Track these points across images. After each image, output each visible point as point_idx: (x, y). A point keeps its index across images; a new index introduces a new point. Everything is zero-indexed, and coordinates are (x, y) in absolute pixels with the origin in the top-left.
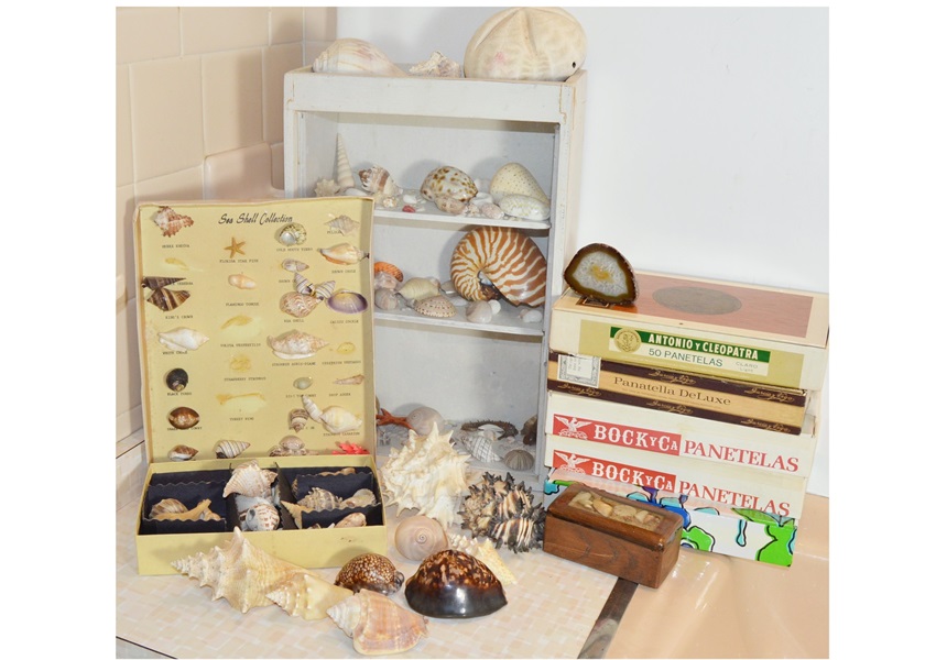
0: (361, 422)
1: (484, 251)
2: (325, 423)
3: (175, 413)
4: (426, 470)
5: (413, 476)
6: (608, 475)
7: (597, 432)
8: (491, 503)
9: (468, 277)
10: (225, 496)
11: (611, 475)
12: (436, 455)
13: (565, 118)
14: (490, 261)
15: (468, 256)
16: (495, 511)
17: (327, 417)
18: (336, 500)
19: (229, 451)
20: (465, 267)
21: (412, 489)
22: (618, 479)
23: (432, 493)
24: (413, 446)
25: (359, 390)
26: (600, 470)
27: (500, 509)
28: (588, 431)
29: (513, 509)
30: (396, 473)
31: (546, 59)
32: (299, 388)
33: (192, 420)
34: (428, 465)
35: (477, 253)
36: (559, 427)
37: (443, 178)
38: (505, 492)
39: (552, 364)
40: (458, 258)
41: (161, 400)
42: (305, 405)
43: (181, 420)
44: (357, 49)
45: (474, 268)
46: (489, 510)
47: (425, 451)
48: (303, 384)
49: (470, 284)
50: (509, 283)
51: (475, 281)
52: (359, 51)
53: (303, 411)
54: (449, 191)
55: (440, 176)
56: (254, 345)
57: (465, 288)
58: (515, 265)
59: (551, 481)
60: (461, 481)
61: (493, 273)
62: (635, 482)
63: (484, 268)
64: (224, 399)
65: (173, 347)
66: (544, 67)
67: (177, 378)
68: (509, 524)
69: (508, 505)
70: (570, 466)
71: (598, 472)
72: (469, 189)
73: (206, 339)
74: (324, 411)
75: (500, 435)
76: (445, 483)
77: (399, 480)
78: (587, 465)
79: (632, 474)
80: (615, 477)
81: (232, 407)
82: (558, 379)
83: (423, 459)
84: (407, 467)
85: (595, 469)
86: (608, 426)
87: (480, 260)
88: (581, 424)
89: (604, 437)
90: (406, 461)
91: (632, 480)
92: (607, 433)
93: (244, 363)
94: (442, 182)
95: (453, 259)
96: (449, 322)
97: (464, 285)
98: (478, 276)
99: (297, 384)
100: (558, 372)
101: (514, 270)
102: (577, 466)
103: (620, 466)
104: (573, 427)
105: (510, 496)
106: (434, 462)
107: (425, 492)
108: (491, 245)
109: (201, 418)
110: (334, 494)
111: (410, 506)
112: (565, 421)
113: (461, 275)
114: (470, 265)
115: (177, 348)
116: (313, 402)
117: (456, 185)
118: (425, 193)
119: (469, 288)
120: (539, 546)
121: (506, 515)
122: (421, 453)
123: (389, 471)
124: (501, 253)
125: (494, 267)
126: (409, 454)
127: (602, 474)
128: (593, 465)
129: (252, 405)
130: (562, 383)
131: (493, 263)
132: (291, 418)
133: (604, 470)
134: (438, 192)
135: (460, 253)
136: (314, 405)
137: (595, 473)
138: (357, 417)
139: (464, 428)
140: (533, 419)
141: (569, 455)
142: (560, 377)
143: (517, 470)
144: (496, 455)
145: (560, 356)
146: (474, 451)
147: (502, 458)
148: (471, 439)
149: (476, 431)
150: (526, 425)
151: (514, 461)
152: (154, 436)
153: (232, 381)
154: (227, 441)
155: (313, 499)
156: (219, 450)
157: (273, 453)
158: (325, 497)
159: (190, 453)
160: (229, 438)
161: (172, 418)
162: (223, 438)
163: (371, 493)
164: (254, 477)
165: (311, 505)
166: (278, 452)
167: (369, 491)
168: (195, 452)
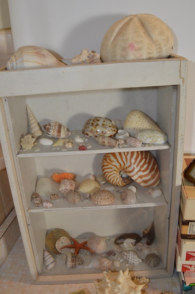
1: (122, 160)
9: (114, 175)
13: (183, 81)
14: (127, 165)
15: (113, 164)
20: (112, 170)
31: (160, 45)
35: (118, 161)
37: (97, 125)
39: (184, 227)
40: (107, 165)
44: (34, 51)
45: (117, 170)
49: (116, 178)
50: (141, 177)
51: (118, 177)
52: (36, 53)
54: (102, 132)
55: (95, 124)
57: (113, 181)
58: (142, 166)
59: (187, 285)
61: (130, 172)
63: (123, 169)
66: (160, 50)
70: (192, 271)
72: (113, 129)
75: (134, 243)
87: (121, 165)
94: (98, 127)
95: (104, 166)
96: (114, 206)
97: (113, 179)
98: (120, 174)
100: (187, 230)
101: (142, 169)
108: (126, 156)
113: (109, 174)
114: (115, 168)
117: (105, 128)
118: (87, 134)
119: (115, 180)
122: (116, 290)
124: (133, 160)
125: (130, 169)
131: (129, 166)
134: (96, 134)
135: (108, 162)
139: (116, 243)
140: (146, 230)
141: (191, 266)
142: (189, 233)
143: (154, 267)
144: (140, 260)
145: (190, 223)
146: (130, 261)
147: (142, 260)
148: (126, 254)
149: (122, 243)
150: (144, 233)
151: (152, 263)
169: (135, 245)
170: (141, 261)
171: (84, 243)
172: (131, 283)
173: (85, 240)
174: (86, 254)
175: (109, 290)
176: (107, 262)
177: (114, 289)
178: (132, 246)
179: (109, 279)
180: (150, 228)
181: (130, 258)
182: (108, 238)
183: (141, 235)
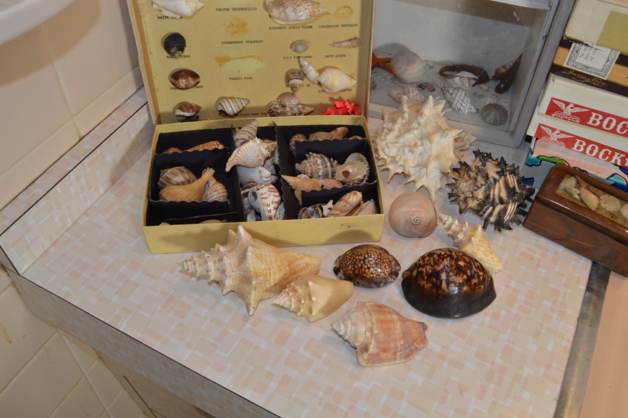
0: (355, 82)
2: (320, 84)
3: (176, 76)
4: (419, 144)
5: (407, 150)
6: (587, 152)
7: (592, 118)
8: (483, 187)
10: (227, 169)
11: (591, 152)
12: (430, 129)
16: (487, 197)
17: (323, 79)
18: (332, 166)
19: (230, 109)
21: (405, 161)
22: (597, 156)
23: (423, 165)
24: (406, 115)
25: (355, 52)
26: (582, 147)
27: (492, 193)
28: (583, 117)
29: (504, 195)
30: (390, 145)
32: (296, 51)
33: (192, 81)
34: (422, 139)
36: (553, 109)
38: (497, 177)
39: (562, 51)
41: (161, 64)
42: (301, 66)
43: (182, 82)
46: (480, 195)
47: (419, 124)
48: (300, 48)
53: (300, 73)
56: (250, 9)
59: (535, 156)
60: (452, 155)
62: (613, 161)
64: (222, 60)
65: (166, 13)
67: (174, 43)
68: (499, 208)
69: (500, 191)
70: (552, 138)
71: (579, 148)
73: (200, 5)
74: (320, 71)
75: (473, 82)
76: (437, 157)
77: (393, 152)
78: (569, 142)
79: (613, 154)
80: (594, 154)
81: (230, 68)
82: (565, 65)
83: (416, 132)
84: (401, 140)
85: (577, 145)
86: (605, 115)
88: (577, 110)
89: (598, 123)
90: (400, 135)
91: (610, 159)
92: (602, 121)
93: (241, 27)
99: (294, 46)
100: (565, 59)
102: (558, 139)
103: (601, 147)
104: (568, 111)
105: (502, 181)
106: (427, 137)
107: (416, 163)
109: (201, 79)
110: (329, 157)
111: (400, 171)
112: (562, 106)
115: (171, 15)
116: (309, 63)
120: (519, 222)
121: (497, 200)
122: (415, 125)
123: (385, 143)
126: (403, 125)
127: (582, 149)
128: (576, 141)
129: (250, 66)
130: (568, 70)
132: (288, 79)
133: (585, 148)
136: (311, 68)
137: (575, 148)
138: (351, 76)
139: (441, 73)
140: (504, 67)
141: (553, 130)
142: (567, 64)
143: (493, 124)
144: (473, 107)
145: (574, 44)
146: (455, 103)
147: (477, 110)
148: (451, 92)
149: (453, 76)
150: (497, 72)
151: (491, 118)
152: (158, 95)
153: (229, 45)
154: (227, 98)
155: (310, 165)
156: (220, 108)
157: (271, 110)
158: (322, 165)
159: (193, 111)
160: (229, 96)
161: (173, 81)
162: (224, 95)
163: (365, 159)
164: (255, 152)
165: (309, 171)
166: (277, 108)
167: (363, 157)
168: (198, 109)
169: (474, 86)
170: (474, 111)
171: (386, 59)
172: (443, 123)
173: (390, 57)
174: (385, 78)
175: (404, 122)
176: (415, 94)
177: (412, 124)
178: (467, 85)
179: (409, 108)
180: (511, 64)
181: (457, 98)
182: (431, 65)
183: (491, 74)
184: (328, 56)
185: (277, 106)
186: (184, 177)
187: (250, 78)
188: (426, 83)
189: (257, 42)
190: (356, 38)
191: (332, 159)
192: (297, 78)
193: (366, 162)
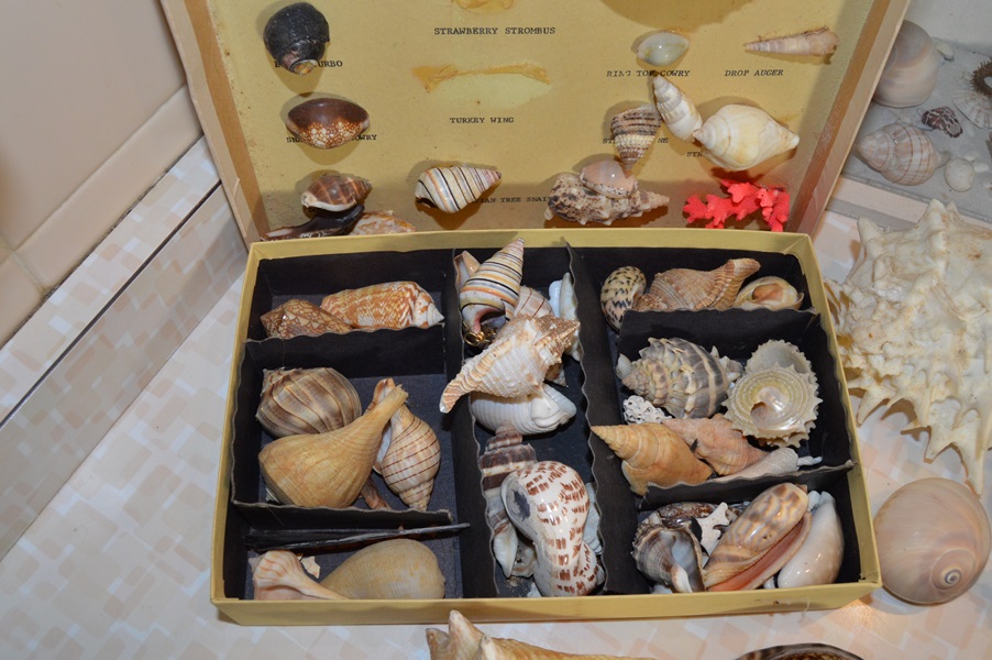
3: (302, 115)
10: (446, 408)
17: (709, 133)
18: (719, 381)
19: (446, 195)
30: (893, 352)
33: (345, 133)
42: (656, 100)
43: (320, 136)
53: (649, 117)
64: (432, 76)
67: (298, 29)
74: (705, 111)
81: (453, 95)
109: (374, 123)
110: (709, 347)
116: (679, 93)
129: (513, 92)
132: (613, 133)
136: (683, 105)
138: (786, 126)
139: (979, 84)
152: (255, 154)
153: (456, 35)
154: (437, 165)
155: (663, 379)
156: (420, 194)
157: (556, 199)
158: (696, 381)
159: (349, 201)
160: (445, 159)
161: (294, 127)
162: (432, 158)
163: (807, 364)
164: (524, 367)
165: (659, 394)
166: (573, 197)
167: (801, 356)
168: (363, 193)
184: (734, 73)
185: (574, 191)
186: (325, 406)
187: (508, 120)
188: (939, 111)
189: (538, 30)
190: (824, 30)
191: (715, 351)
192: (640, 132)
193: (811, 375)
